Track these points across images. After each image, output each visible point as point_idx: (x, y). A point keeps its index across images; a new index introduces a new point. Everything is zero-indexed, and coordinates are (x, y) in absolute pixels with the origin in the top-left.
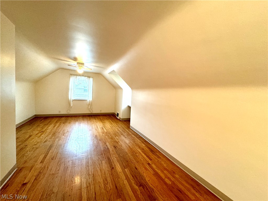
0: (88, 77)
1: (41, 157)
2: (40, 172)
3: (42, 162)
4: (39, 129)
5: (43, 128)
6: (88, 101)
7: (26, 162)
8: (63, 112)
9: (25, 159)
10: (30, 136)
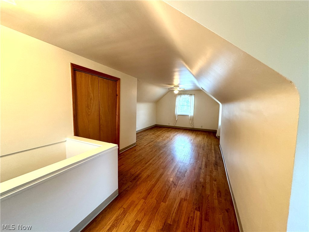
0: (190, 94)
1: (145, 144)
2: (142, 149)
3: (145, 146)
4: (153, 132)
5: (155, 132)
6: (190, 116)
7: (140, 144)
8: (171, 124)
9: (140, 142)
10: (147, 135)
